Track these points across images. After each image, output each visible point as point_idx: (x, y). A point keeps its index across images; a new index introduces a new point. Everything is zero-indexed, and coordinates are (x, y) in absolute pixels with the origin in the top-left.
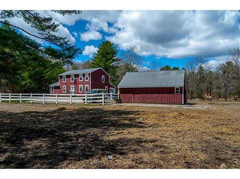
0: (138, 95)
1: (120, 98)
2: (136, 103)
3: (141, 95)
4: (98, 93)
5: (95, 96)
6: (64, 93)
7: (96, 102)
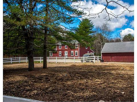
0: (114, 57)
1: (102, 59)
2: (113, 62)
3: (116, 57)
4: (90, 56)
5: (88, 58)
6: (60, 57)
7: (89, 62)
